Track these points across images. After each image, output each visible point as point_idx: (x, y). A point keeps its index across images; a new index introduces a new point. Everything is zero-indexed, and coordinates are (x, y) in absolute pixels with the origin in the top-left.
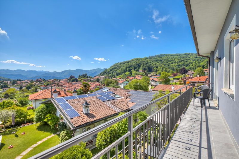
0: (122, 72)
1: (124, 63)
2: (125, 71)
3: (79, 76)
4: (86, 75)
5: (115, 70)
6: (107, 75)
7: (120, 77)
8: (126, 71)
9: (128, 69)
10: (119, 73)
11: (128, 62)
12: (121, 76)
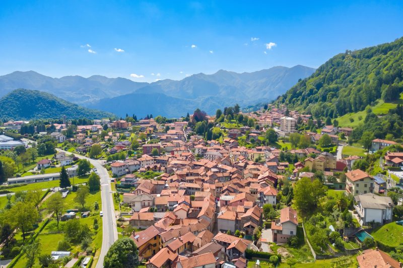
0: (361, 103)
1: (367, 54)
2: (372, 99)
3: (219, 113)
4: (237, 108)
5: (333, 86)
6: (304, 104)
7: (352, 121)
8: (379, 96)
9: (385, 89)
10: (350, 104)
11: (385, 51)
12: (355, 116)
